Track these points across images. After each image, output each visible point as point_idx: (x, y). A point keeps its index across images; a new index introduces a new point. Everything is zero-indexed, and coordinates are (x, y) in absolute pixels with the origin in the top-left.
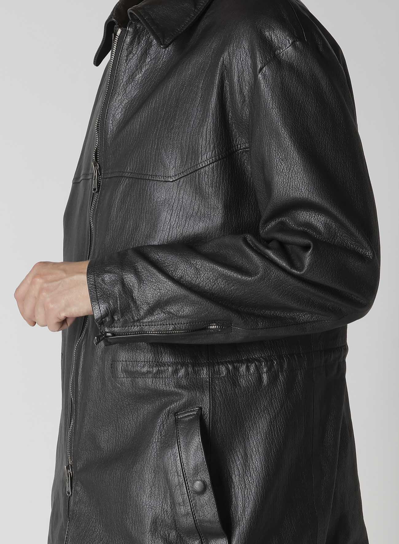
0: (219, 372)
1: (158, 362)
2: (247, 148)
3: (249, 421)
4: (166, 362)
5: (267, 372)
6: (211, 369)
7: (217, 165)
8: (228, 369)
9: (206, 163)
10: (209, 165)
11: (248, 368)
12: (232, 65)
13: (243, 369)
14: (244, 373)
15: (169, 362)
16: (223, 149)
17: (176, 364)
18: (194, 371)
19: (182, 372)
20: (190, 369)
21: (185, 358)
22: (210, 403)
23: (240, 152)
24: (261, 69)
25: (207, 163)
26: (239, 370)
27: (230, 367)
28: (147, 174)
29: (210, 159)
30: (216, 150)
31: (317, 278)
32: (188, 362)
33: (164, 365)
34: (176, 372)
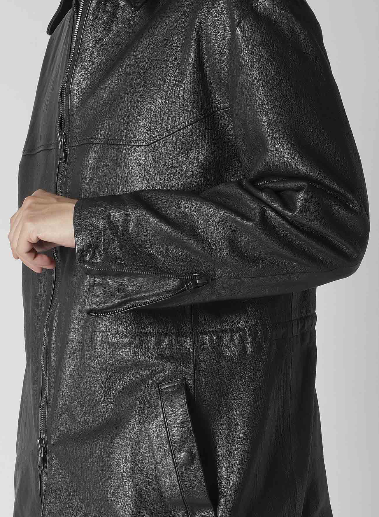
0: (203, 343)
1: (141, 332)
2: (227, 108)
3: (234, 392)
4: (149, 332)
5: (251, 341)
6: (195, 340)
7: (196, 127)
8: (211, 339)
9: (184, 124)
10: (187, 126)
11: (232, 338)
12: (207, 21)
13: (227, 339)
14: (228, 343)
15: (152, 332)
16: (201, 110)
17: (160, 334)
18: (177, 341)
19: (165, 343)
20: (174, 340)
21: (168, 328)
22: (194, 373)
23: (221, 112)
24: (239, 23)
25: (186, 124)
26: (223, 340)
27: (214, 337)
28: (121, 140)
29: (188, 120)
30: (194, 111)
31: (309, 222)
32: (171, 333)
33: (147, 335)
34: (159, 342)
